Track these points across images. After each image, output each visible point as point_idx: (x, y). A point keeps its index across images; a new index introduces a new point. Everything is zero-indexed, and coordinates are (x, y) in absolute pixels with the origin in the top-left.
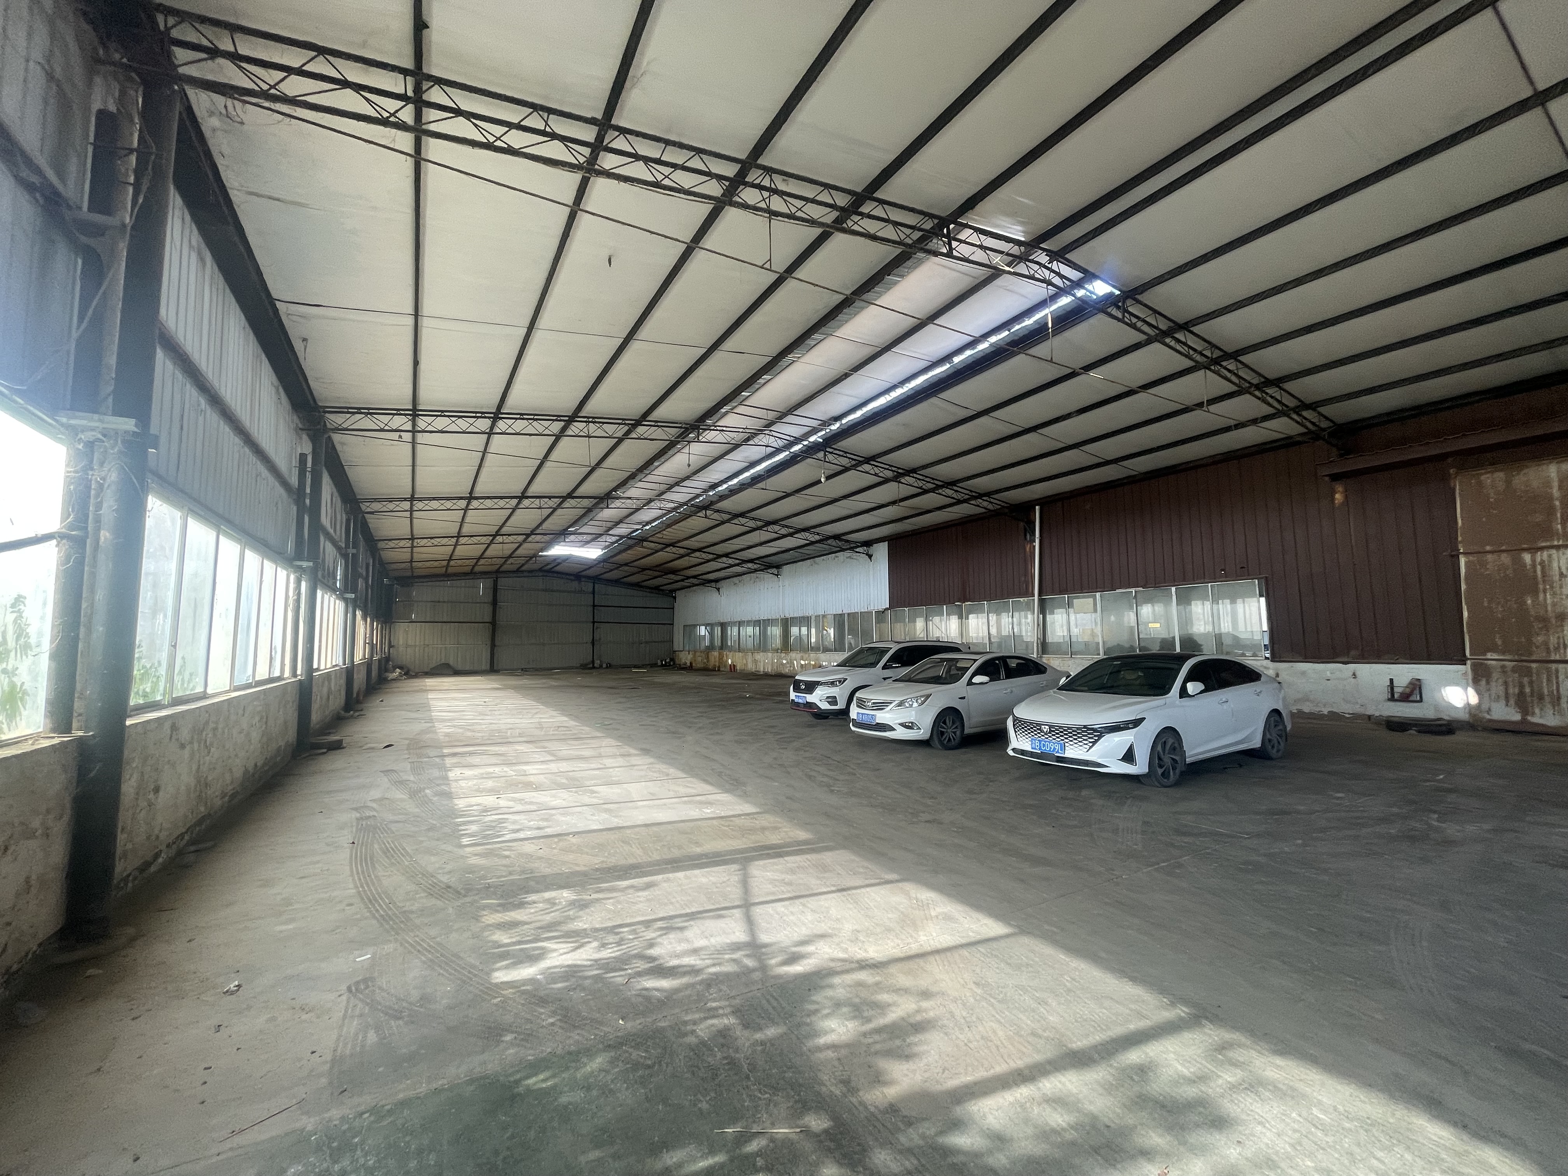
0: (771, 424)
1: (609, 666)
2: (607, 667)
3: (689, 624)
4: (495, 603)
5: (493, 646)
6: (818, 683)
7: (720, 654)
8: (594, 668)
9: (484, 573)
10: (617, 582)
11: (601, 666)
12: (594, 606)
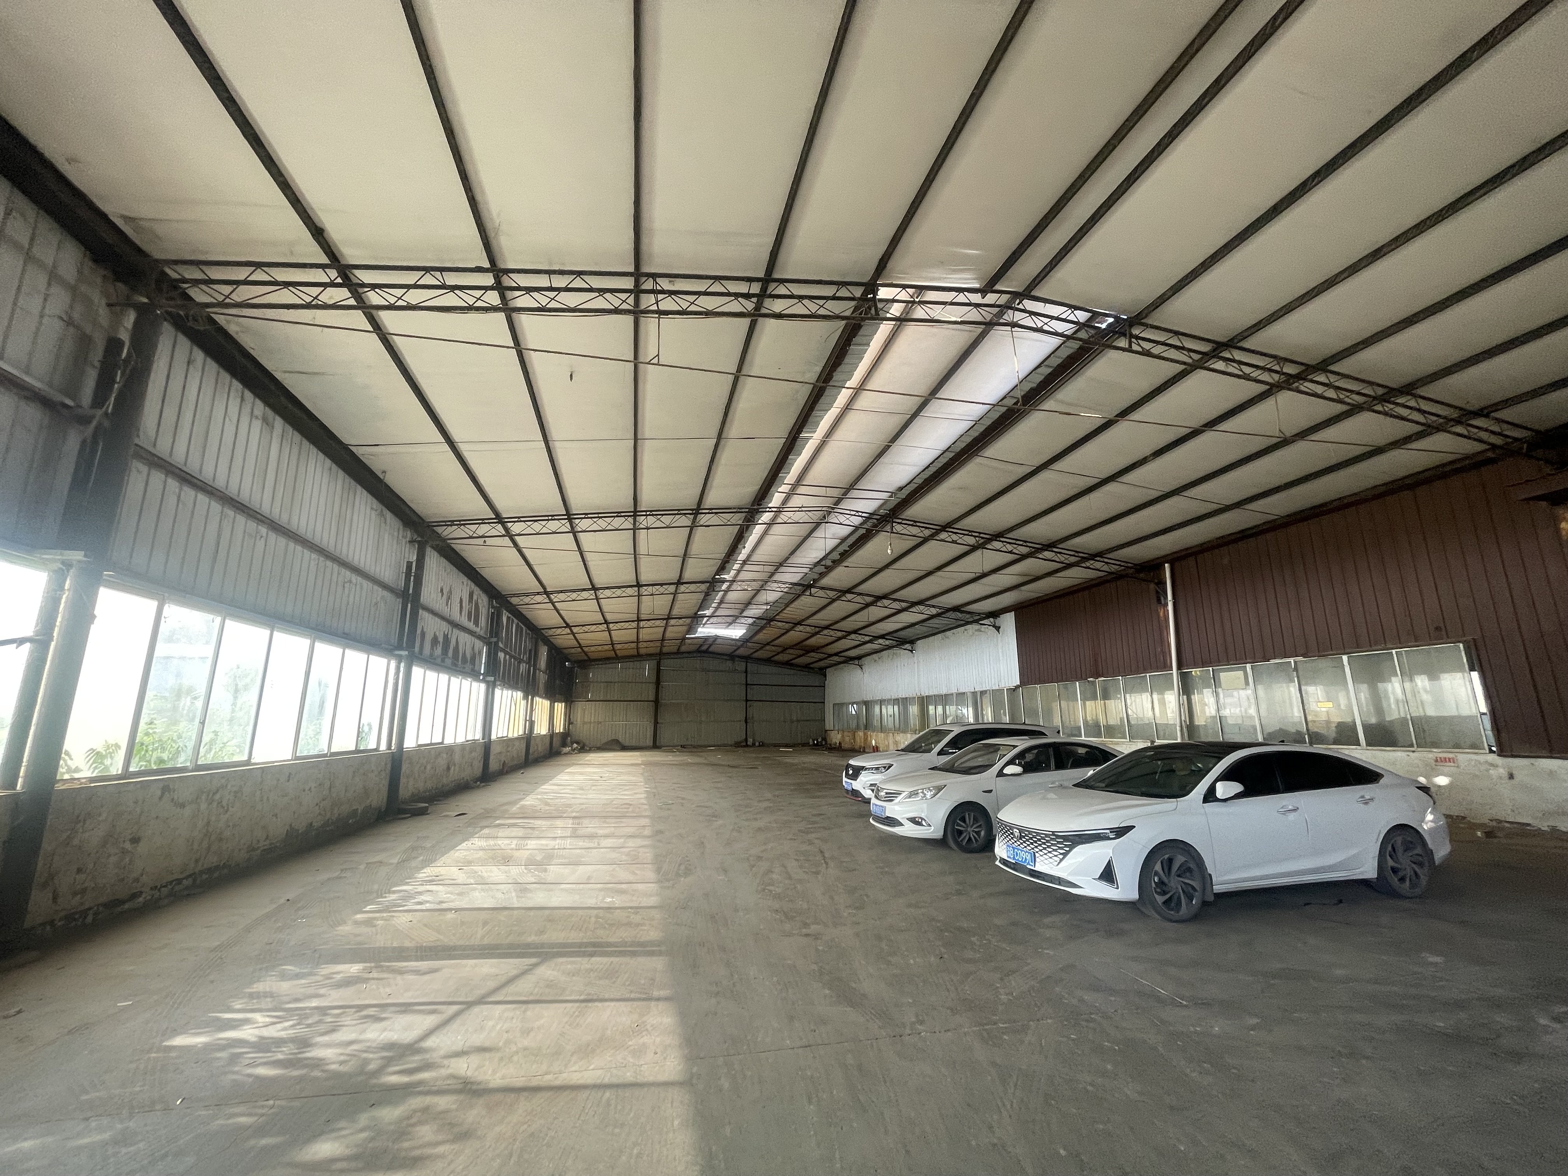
0: (839, 501)
1: (762, 745)
2: (760, 746)
3: (837, 702)
4: (658, 683)
5: (656, 723)
6: (863, 768)
7: (865, 734)
8: (747, 746)
9: (650, 656)
10: (768, 661)
11: (754, 744)
12: (747, 685)
